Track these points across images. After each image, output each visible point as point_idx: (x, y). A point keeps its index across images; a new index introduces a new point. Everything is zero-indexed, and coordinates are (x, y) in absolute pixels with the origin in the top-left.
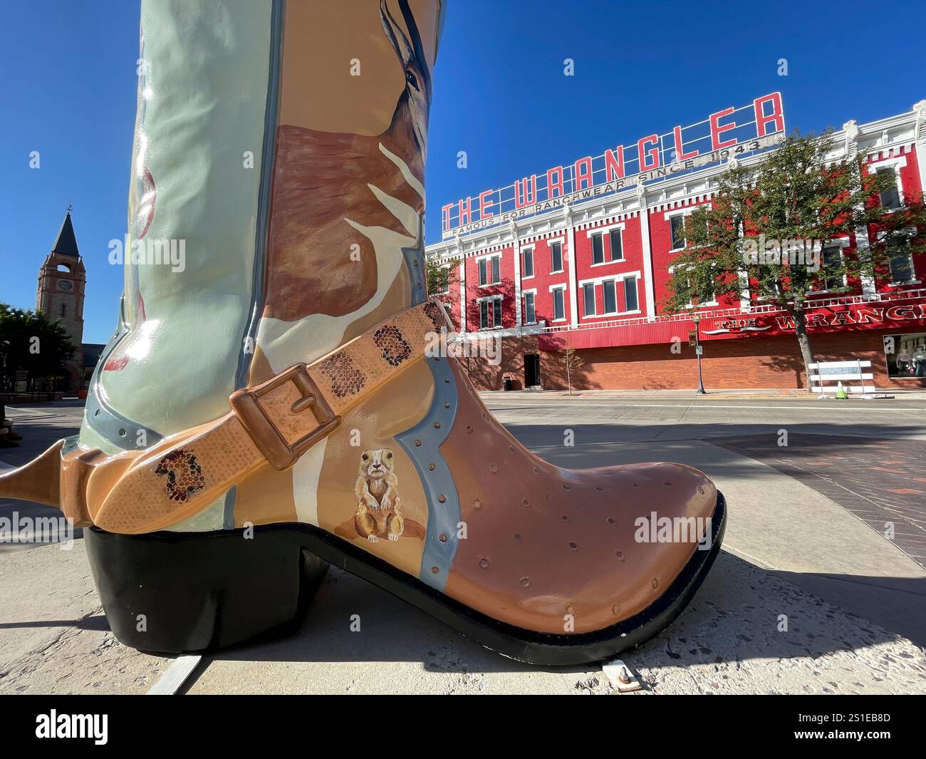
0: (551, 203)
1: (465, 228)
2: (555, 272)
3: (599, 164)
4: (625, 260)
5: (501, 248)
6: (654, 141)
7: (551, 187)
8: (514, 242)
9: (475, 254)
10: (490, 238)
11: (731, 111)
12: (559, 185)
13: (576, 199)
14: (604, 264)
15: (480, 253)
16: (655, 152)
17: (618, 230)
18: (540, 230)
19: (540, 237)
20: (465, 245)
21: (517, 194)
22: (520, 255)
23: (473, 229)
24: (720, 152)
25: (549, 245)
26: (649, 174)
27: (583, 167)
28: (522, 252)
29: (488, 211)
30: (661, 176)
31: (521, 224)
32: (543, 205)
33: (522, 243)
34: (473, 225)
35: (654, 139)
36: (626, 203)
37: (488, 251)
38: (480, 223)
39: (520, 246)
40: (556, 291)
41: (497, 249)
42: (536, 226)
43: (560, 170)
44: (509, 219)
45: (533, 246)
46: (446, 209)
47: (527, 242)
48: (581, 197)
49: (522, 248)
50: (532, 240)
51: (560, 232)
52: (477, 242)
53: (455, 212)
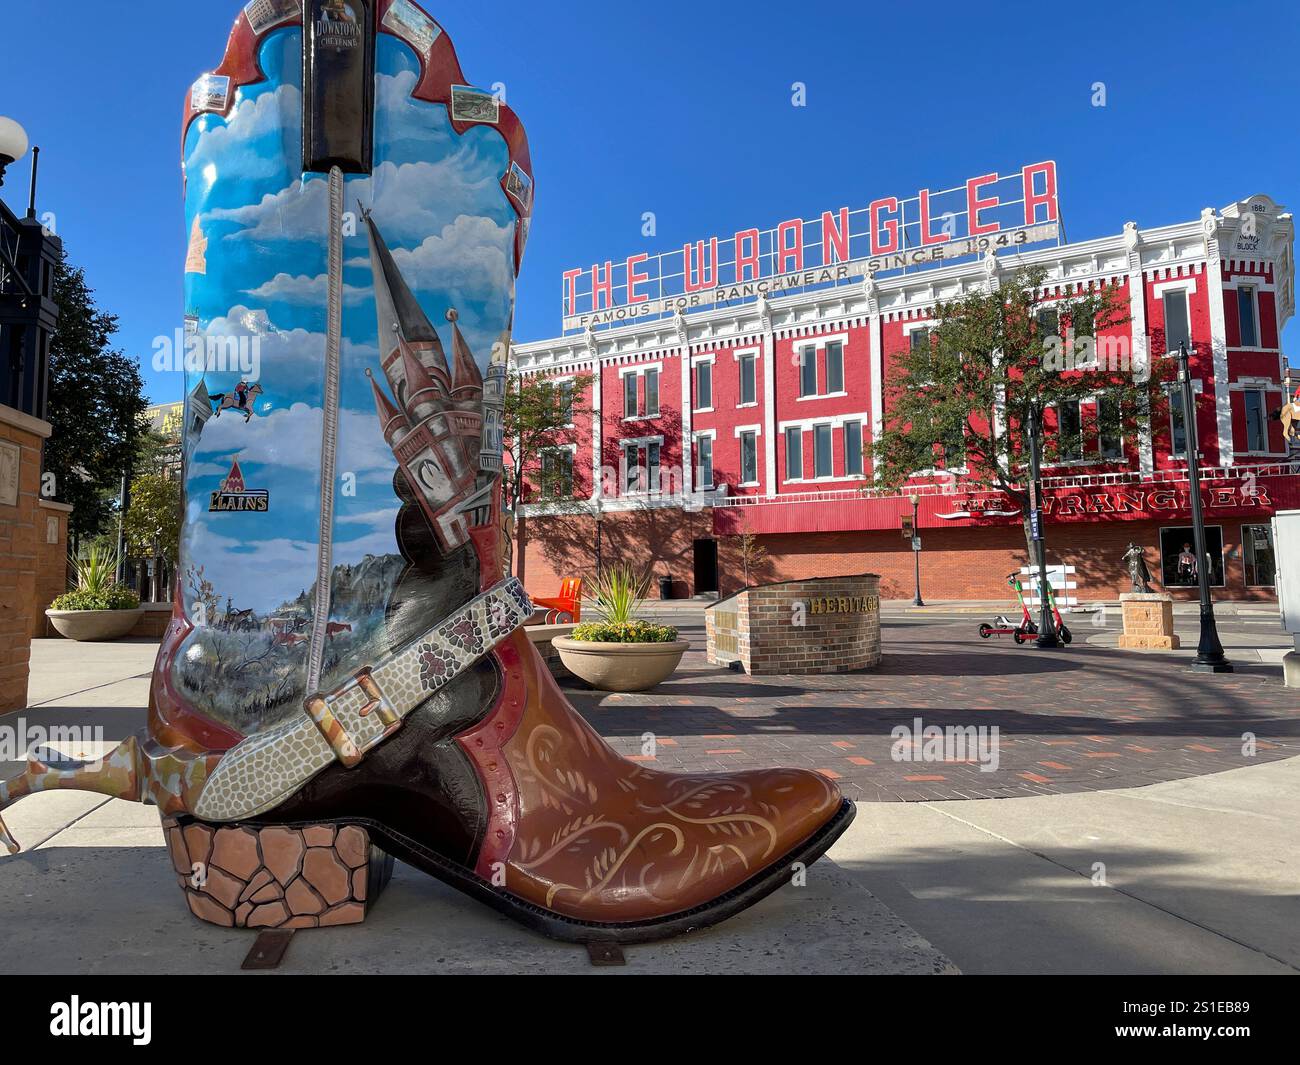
0: (740, 289)
1: (601, 316)
2: (745, 405)
3: (812, 233)
4: (846, 394)
5: (661, 355)
6: (893, 208)
7: (740, 262)
8: (683, 348)
9: (619, 362)
10: (642, 338)
11: (994, 178)
12: (753, 260)
13: (778, 288)
14: (815, 397)
15: (626, 361)
16: (892, 225)
17: (838, 343)
18: (723, 331)
19: (722, 343)
20: (601, 346)
21: (688, 268)
22: (691, 369)
23: (615, 318)
24: (978, 240)
25: (736, 359)
26: (882, 260)
27: (790, 233)
28: (694, 366)
29: (640, 289)
30: (900, 265)
31: (692, 319)
32: (728, 291)
33: (695, 351)
34: (615, 312)
35: (892, 203)
36: (849, 303)
37: (640, 359)
38: (627, 310)
39: (691, 355)
40: (744, 434)
41: (654, 357)
42: (716, 325)
43: (754, 234)
44: (674, 308)
45: (711, 358)
46: (570, 277)
47: (702, 349)
48: (786, 286)
49: (695, 359)
50: (710, 348)
51: (754, 338)
52: (621, 342)
53: (584, 283)
